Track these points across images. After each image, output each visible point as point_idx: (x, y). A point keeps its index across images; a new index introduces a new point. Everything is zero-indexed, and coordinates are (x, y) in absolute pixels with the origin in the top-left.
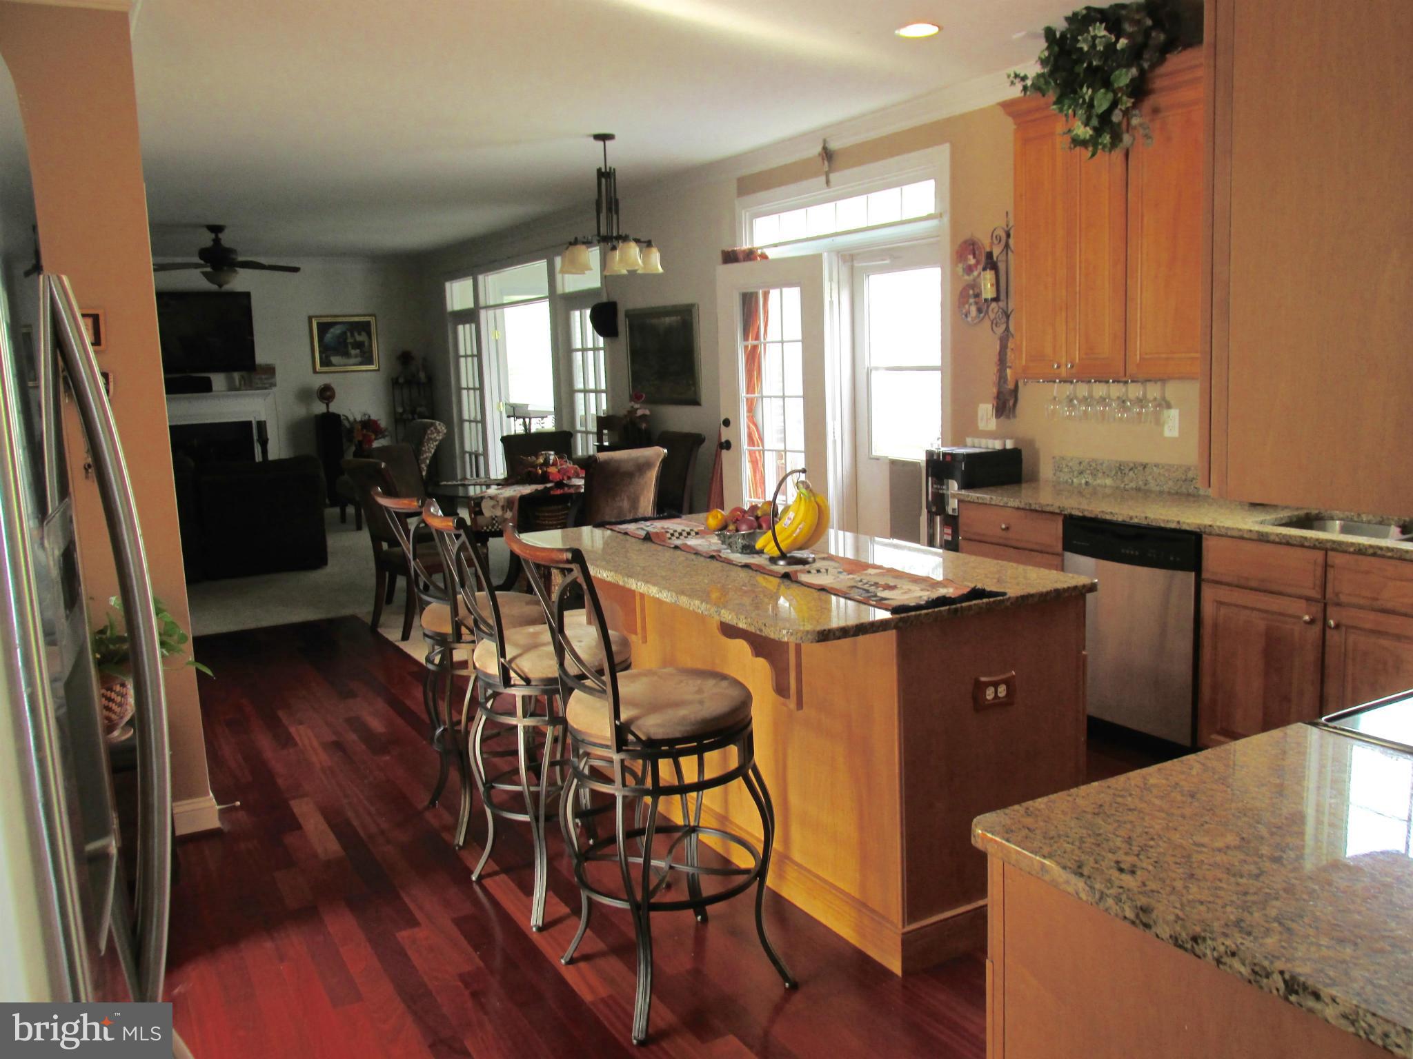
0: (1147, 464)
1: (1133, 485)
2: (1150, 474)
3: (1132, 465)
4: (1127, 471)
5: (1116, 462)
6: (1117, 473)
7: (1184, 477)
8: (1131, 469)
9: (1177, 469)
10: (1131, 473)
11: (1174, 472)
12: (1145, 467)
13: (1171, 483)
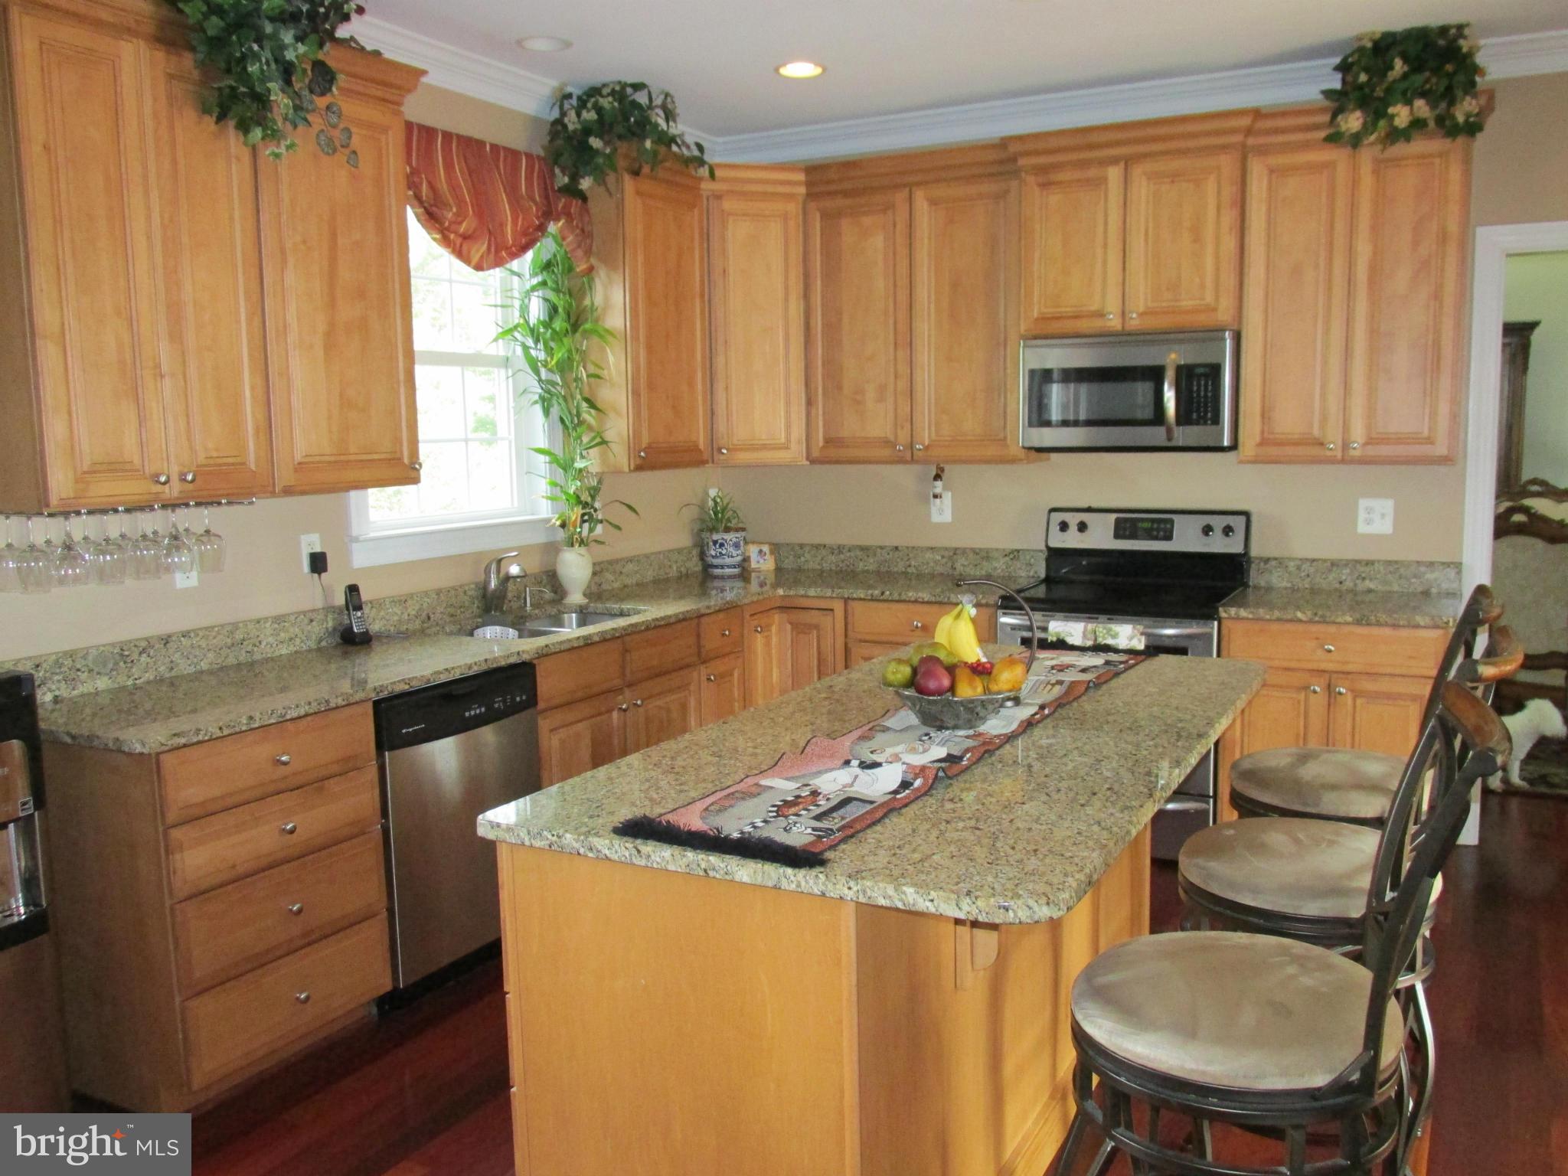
0: (169, 636)
1: (150, 676)
2: (178, 649)
3: (144, 644)
4: (135, 656)
5: (113, 645)
6: (116, 664)
7: (229, 641)
8: (144, 651)
9: (218, 633)
10: (144, 658)
11: (215, 638)
12: (166, 640)
13: (211, 655)
